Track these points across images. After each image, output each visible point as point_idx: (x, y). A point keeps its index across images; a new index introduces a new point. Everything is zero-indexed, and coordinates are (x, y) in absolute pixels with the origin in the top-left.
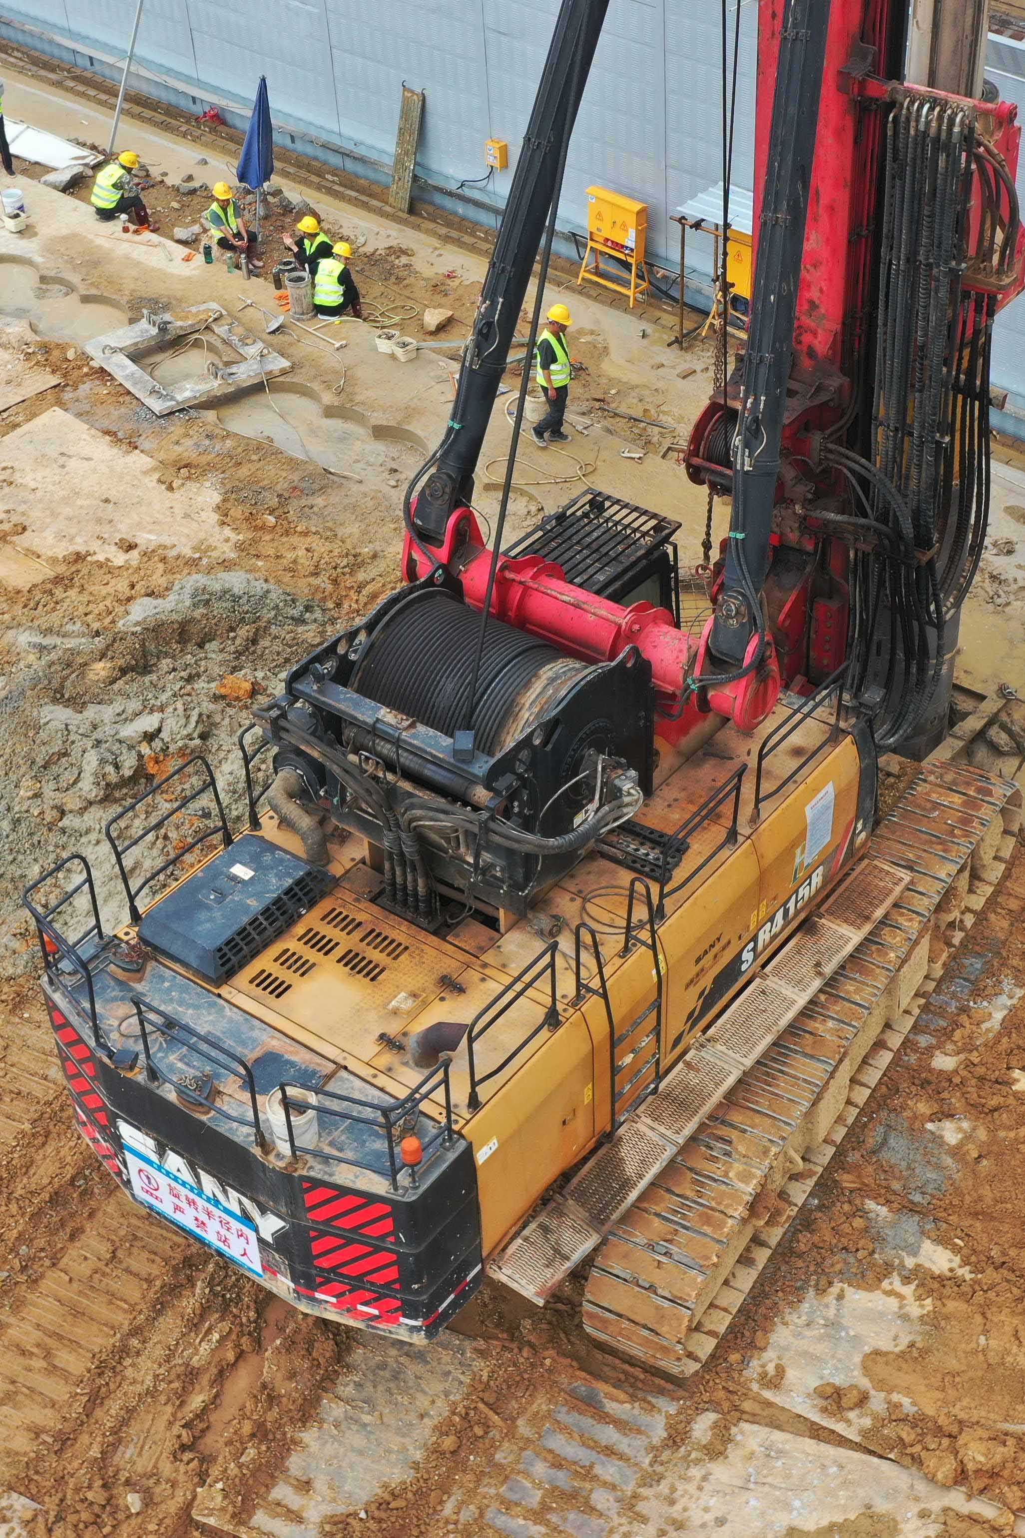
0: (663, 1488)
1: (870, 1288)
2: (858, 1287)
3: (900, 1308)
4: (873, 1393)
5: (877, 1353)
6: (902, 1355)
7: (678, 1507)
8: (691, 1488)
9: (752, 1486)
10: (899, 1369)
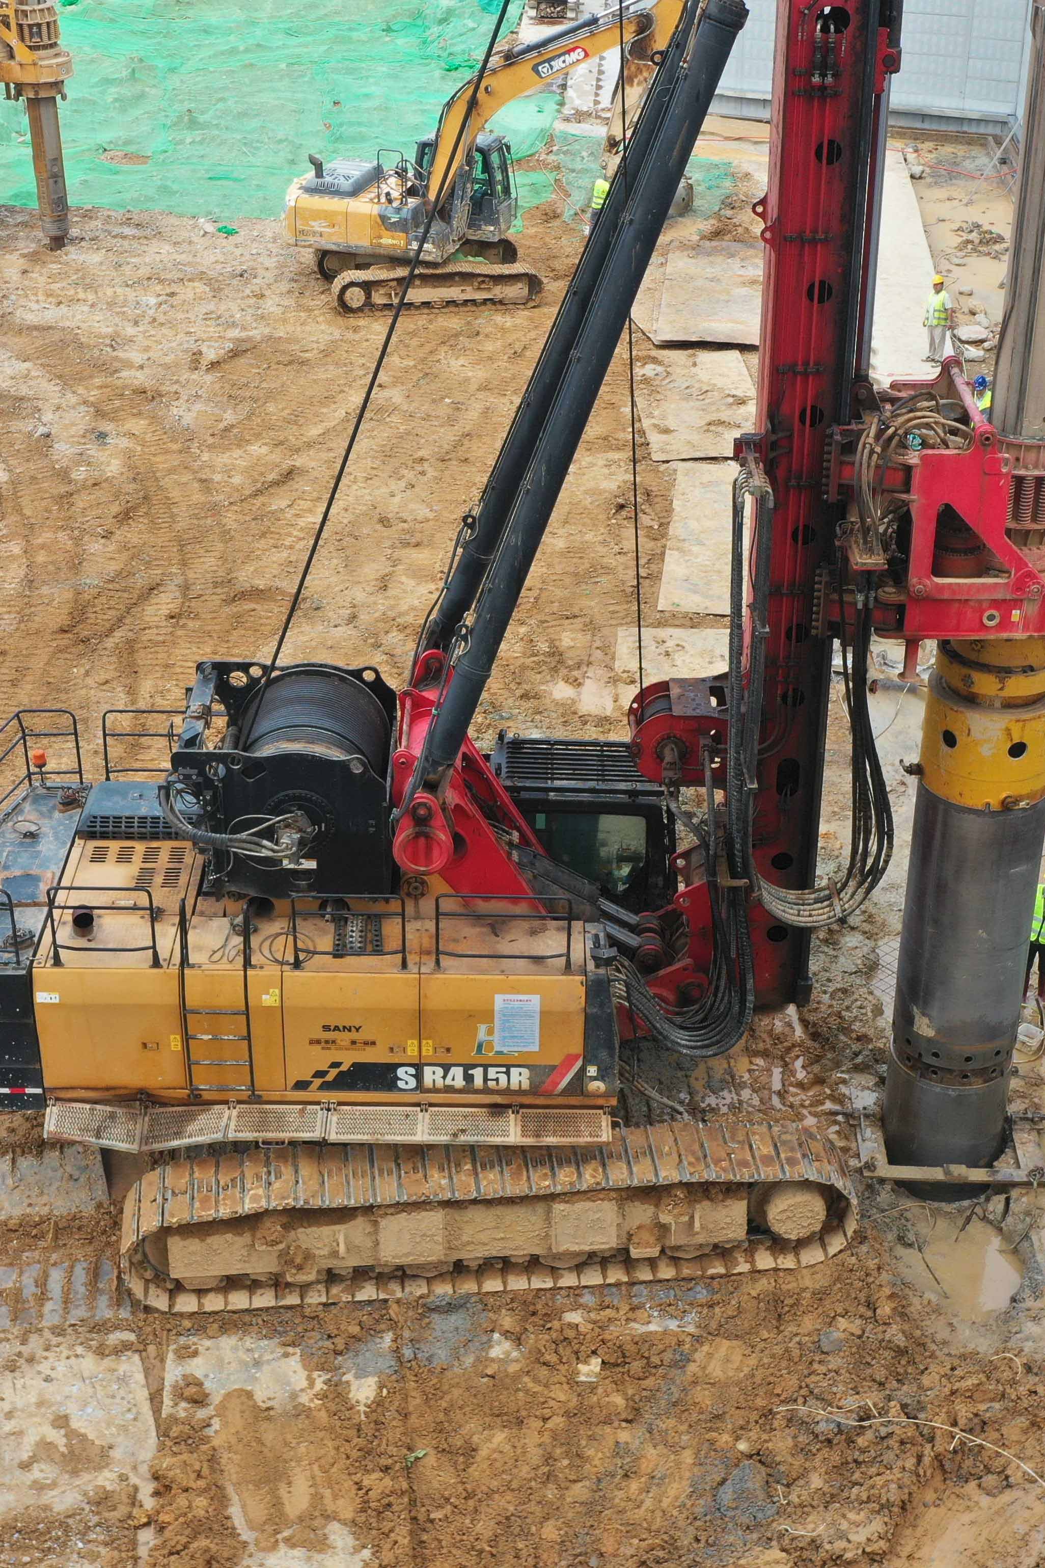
0: (55, 1340)
1: (305, 1367)
2: (302, 1360)
3: (302, 1390)
4: (212, 1407)
5: (249, 1395)
6: (255, 1406)
7: (46, 1354)
8: (66, 1353)
9: (87, 1382)
10: (243, 1412)
